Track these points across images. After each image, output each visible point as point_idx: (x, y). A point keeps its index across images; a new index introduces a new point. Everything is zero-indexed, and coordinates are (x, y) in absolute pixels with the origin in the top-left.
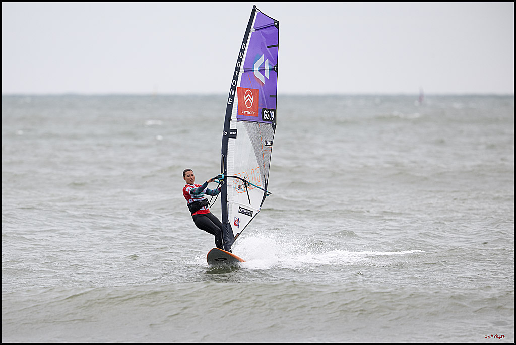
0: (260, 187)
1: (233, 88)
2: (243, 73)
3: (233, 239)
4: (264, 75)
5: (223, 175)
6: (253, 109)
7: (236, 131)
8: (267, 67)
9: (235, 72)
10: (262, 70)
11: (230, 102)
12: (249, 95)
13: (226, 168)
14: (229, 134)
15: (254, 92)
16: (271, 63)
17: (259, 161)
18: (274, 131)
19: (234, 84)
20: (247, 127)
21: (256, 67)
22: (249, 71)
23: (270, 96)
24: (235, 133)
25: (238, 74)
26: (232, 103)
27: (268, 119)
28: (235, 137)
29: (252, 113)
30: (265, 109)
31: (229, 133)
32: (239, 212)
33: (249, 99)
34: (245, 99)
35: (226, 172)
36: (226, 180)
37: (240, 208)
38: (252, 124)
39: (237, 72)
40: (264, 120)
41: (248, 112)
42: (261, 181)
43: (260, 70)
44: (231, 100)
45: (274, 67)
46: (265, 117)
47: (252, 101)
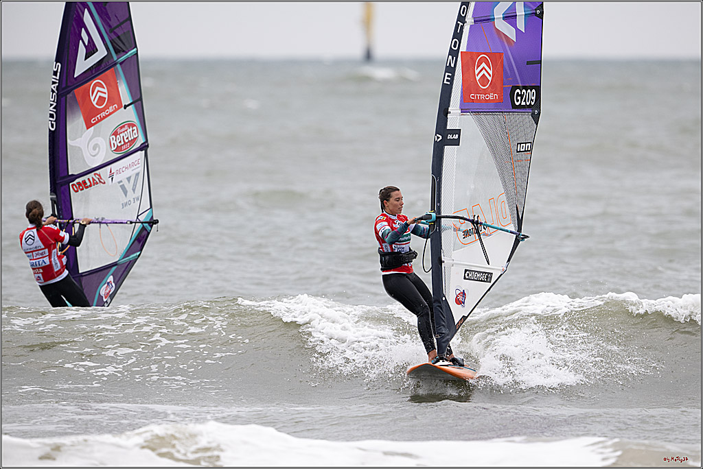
0: (506, 228)
1: (453, 53)
2: (471, 26)
3: (453, 328)
4: (514, 25)
5: (434, 215)
6: (493, 88)
7: (458, 132)
8: (520, 12)
9: (457, 25)
10: (510, 17)
11: (447, 80)
12: (484, 65)
13: (439, 201)
14: (446, 137)
15: (495, 59)
16: (529, 3)
17: (504, 181)
18: (537, 125)
19: (455, 47)
20: (481, 124)
21: (499, 11)
22: (484, 20)
23: (528, 63)
24: (456, 137)
25: (462, 27)
26: (452, 81)
27: (523, 103)
28: (456, 143)
29: (491, 97)
30: (518, 87)
31: (444, 137)
32: (465, 278)
33: (484, 72)
34: (477, 72)
35: (439, 208)
36: (440, 222)
37: (466, 271)
38: (489, 117)
39: (461, 24)
40: (514, 106)
41: (483, 97)
42: (509, 217)
43: (506, 17)
44: (448, 76)
45: (536, 10)
46: (518, 101)
47: (490, 75)
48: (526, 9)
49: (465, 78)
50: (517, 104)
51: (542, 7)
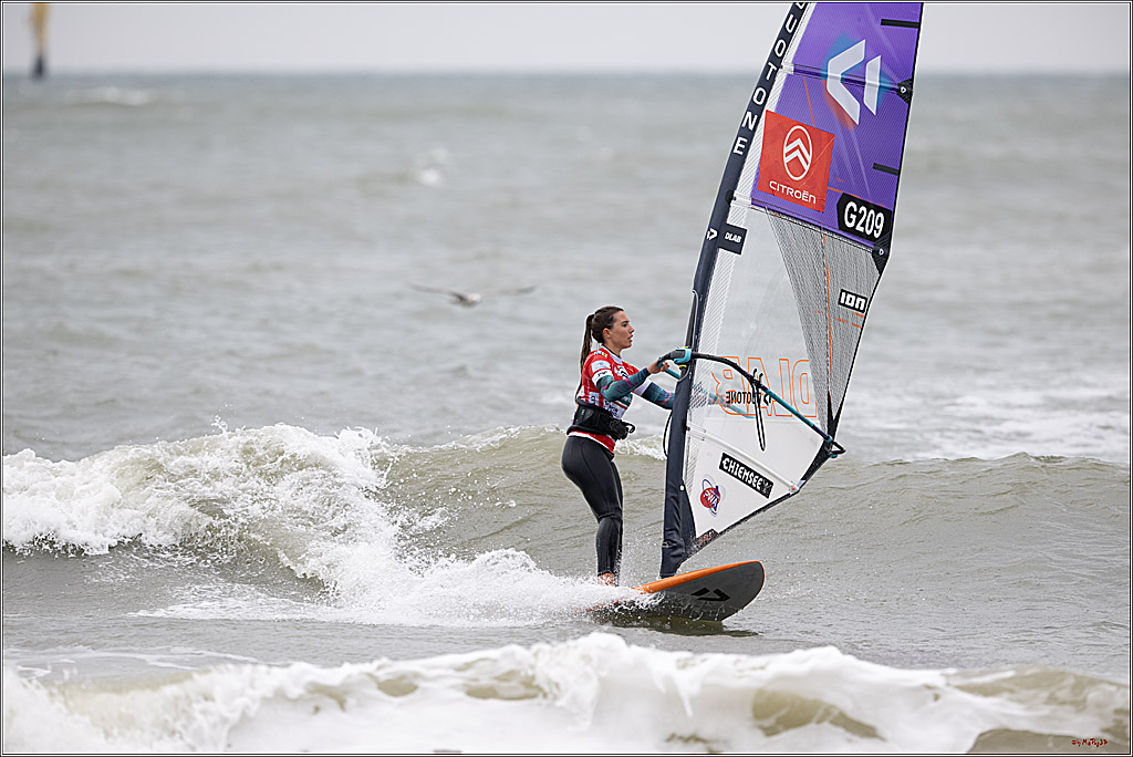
0: (808, 419)
1: (755, 109)
2: (789, 76)
3: (694, 543)
4: (860, 98)
5: (689, 351)
6: (810, 183)
7: (741, 233)
8: (873, 78)
9: (768, 67)
10: (854, 82)
11: (739, 149)
12: (798, 142)
13: (698, 333)
14: (724, 237)
15: (819, 137)
16: (888, 71)
17: (810, 342)
18: (881, 273)
19: (759, 100)
20: (782, 233)
21: (837, 67)
22: (810, 73)
23: (876, 166)
24: (737, 239)
25: (775, 73)
26: (746, 151)
27: (859, 228)
28: (736, 248)
29: (804, 195)
30: (852, 199)
31: (721, 235)
32: (721, 467)
34: (786, 150)
35: (697, 341)
36: (695, 363)
37: (725, 456)
38: (797, 228)
39: (773, 67)
40: (843, 227)
41: (790, 191)
42: (814, 405)
43: (847, 80)
44: (742, 142)
45: (900, 85)
46: (850, 220)
47: (807, 162)
48: (883, 79)
49: (765, 153)
50: (850, 225)
51: (912, 84)
